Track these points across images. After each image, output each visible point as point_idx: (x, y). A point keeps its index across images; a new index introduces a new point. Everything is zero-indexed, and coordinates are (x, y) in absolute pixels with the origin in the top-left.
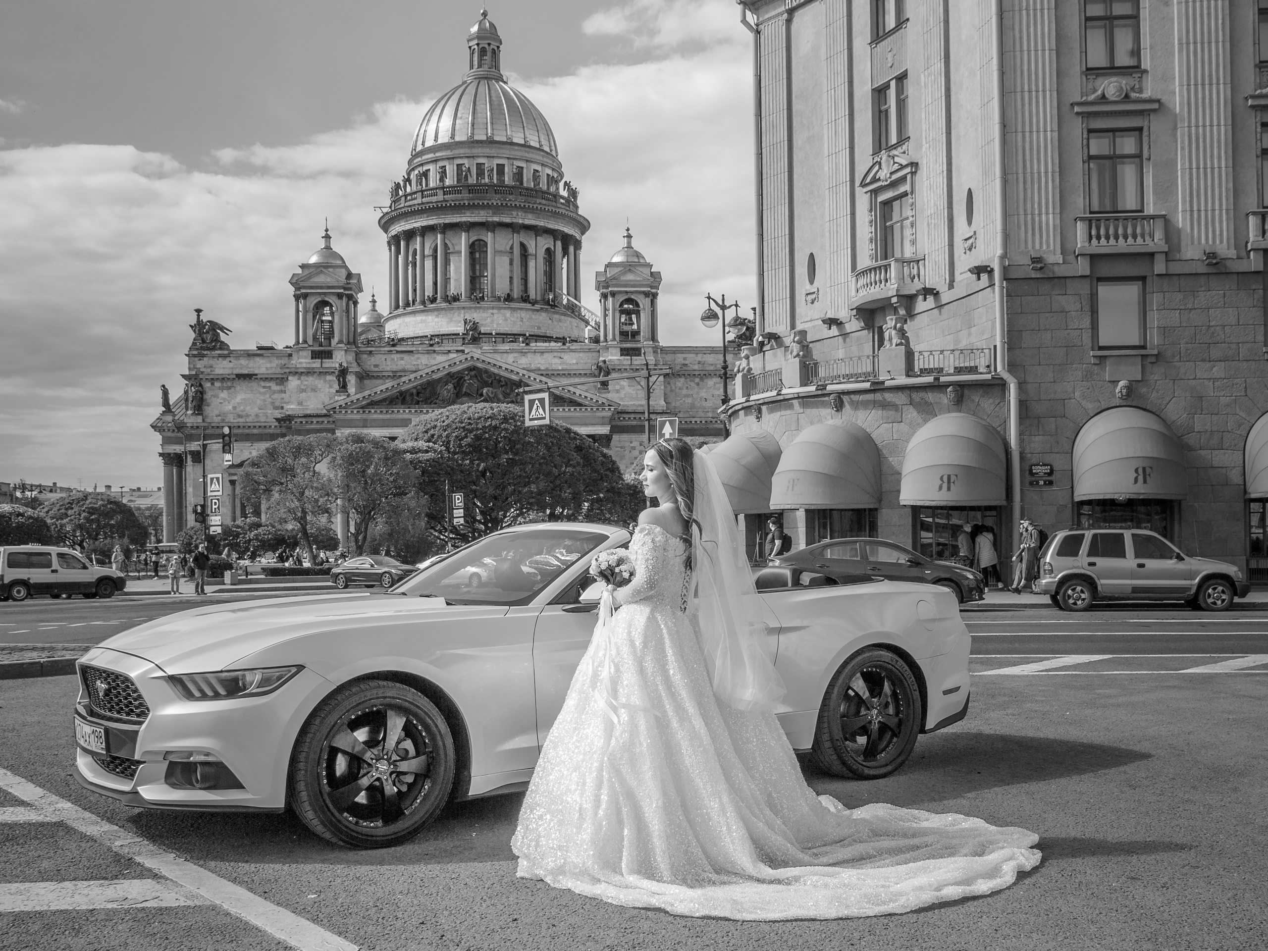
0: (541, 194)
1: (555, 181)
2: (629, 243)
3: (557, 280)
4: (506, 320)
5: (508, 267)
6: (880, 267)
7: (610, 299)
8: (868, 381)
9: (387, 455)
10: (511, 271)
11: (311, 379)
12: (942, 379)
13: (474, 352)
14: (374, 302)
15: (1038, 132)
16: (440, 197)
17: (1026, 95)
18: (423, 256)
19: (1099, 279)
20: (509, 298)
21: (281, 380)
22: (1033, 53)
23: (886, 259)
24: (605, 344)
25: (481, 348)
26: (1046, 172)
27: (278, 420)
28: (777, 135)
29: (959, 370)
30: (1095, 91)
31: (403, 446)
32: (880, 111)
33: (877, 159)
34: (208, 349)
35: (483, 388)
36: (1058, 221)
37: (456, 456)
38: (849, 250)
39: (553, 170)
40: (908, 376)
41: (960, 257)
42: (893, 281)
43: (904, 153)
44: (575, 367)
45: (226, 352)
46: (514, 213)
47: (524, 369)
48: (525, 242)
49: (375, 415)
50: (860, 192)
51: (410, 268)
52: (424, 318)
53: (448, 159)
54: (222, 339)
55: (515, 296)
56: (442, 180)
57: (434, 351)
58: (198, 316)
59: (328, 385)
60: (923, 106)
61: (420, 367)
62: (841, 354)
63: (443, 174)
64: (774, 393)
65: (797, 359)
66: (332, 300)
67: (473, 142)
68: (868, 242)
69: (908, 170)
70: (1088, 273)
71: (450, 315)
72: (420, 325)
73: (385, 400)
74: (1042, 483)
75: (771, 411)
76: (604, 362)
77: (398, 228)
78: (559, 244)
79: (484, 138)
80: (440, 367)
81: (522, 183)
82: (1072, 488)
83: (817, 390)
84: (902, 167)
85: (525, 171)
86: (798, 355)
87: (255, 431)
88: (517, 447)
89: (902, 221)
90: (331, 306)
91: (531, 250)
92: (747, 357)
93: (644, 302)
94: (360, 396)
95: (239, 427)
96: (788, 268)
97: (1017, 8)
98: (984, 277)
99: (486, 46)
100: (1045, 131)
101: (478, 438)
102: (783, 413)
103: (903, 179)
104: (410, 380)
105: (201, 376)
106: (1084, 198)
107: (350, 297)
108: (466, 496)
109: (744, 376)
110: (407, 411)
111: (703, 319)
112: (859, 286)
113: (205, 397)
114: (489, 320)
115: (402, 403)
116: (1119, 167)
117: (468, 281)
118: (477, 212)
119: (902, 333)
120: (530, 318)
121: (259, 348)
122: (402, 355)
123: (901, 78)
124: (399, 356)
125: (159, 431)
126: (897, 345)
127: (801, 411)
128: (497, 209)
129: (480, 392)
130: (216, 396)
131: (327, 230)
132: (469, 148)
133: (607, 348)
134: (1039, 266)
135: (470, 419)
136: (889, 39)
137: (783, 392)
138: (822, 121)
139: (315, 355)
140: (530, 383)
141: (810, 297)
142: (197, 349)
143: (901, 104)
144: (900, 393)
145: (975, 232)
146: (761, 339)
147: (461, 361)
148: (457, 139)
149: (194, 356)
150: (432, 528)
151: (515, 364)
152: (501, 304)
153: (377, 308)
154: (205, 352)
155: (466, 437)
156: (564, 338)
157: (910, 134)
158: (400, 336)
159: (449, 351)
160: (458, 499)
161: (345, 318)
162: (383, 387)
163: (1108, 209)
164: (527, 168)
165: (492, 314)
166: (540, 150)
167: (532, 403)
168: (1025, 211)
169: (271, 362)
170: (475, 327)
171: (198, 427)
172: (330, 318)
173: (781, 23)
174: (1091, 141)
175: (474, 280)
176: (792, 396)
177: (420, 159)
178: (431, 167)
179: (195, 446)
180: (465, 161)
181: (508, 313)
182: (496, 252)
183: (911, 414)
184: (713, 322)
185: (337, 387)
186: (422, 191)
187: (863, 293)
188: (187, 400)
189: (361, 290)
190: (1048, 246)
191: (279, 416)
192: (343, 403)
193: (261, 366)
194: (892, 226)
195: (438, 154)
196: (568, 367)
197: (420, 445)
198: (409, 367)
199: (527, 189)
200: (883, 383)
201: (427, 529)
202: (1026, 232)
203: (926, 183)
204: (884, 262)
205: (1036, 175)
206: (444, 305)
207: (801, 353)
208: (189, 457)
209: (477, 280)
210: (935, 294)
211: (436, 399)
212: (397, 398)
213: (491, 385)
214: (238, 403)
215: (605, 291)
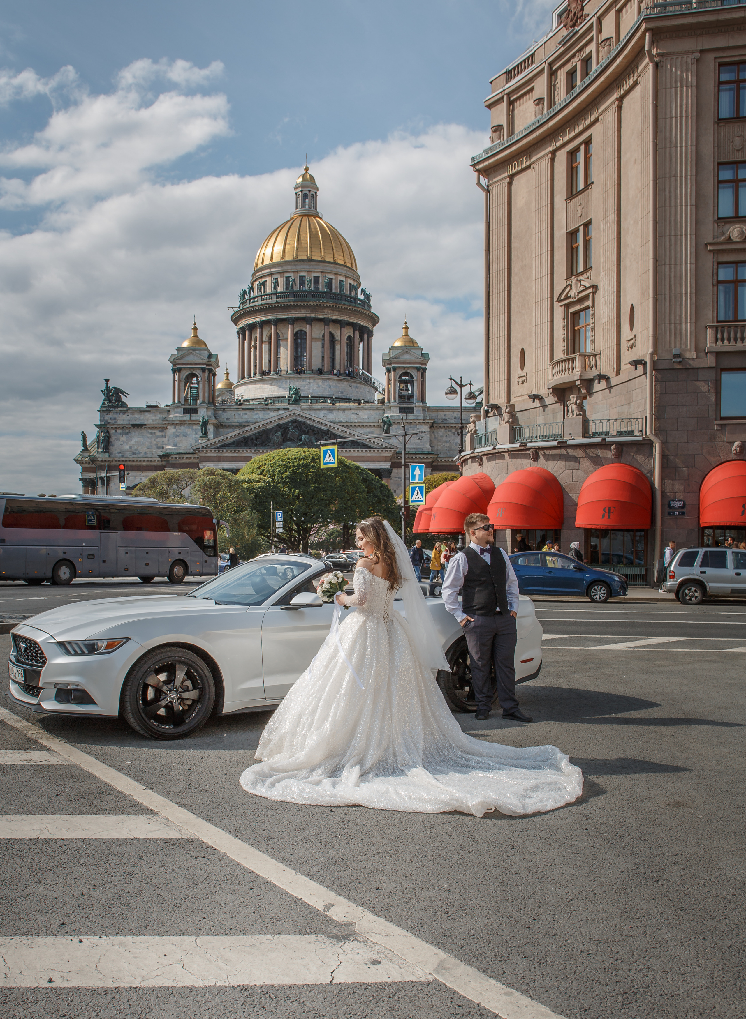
0: (344, 298)
1: (354, 288)
2: (406, 332)
3: (355, 359)
4: (319, 387)
5: (321, 349)
6: (569, 360)
7: (393, 373)
8: (556, 440)
9: (230, 484)
10: (323, 352)
11: (182, 428)
12: (608, 440)
13: (295, 409)
14: (227, 374)
15: (681, 264)
16: (274, 300)
17: (673, 238)
18: (261, 342)
19: (723, 370)
20: (320, 371)
21: (163, 429)
22: (679, 207)
23: (574, 353)
24: (388, 404)
25: (301, 407)
26: (686, 293)
27: (160, 456)
28: (500, 265)
29: (620, 434)
30: (723, 234)
31: (243, 478)
32: (572, 248)
33: (569, 282)
34: (113, 407)
35: (302, 435)
36: (693, 328)
37: (279, 485)
38: (549, 346)
39: (354, 280)
40: (584, 437)
41: (624, 353)
42: (578, 369)
43: (588, 278)
44: (367, 421)
45: (125, 409)
46: (326, 311)
47: (331, 422)
48: (333, 332)
49: (227, 453)
50: (557, 305)
51: (252, 350)
52: (262, 385)
53: (280, 273)
54: (123, 400)
55: (326, 370)
56: (275, 288)
57: (268, 409)
58: (107, 384)
59: (194, 433)
60: (602, 245)
61: (258, 420)
62: (540, 420)
63: (276, 283)
64: (491, 448)
65: (508, 424)
66: (198, 373)
67: (297, 261)
68: (561, 341)
69: (590, 290)
70: (714, 365)
71: (279, 384)
72: (259, 391)
73: (233, 443)
74: (677, 513)
75: (489, 460)
76: (388, 417)
77: (244, 323)
78: (357, 333)
79: (305, 258)
80: (272, 420)
81: (331, 289)
82: (699, 517)
83: (520, 446)
84: (586, 288)
85: (334, 281)
86: (508, 422)
87: (144, 464)
88: (322, 478)
89: (586, 326)
90: (197, 377)
91: (337, 337)
92: (474, 422)
93: (416, 375)
94: (216, 440)
95: (133, 461)
96: (506, 358)
97: (668, 175)
98: (640, 368)
99: (308, 192)
100: (686, 264)
101: (294, 472)
102: (497, 461)
103: (587, 297)
104: (251, 429)
105: (108, 426)
106: (713, 311)
107: (210, 371)
108: (285, 513)
109: (472, 436)
110: (249, 450)
111: (446, 394)
112: (554, 372)
113: (111, 440)
114: (307, 387)
115: (245, 446)
116: (739, 288)
117: (293, 360)
118: (299, 310)
119: (581, 407)
120: (336, 386)
121: (148, 406)
122: (246, 412)
123: (587, 225)
124: (243, 412)
125: (80, 463)
126: (577, 415)
127: (510, 460)
128: (313, 309)
129: (299, 438)
130: (119, 440)
131: (195, 324)
132: (294, 265)
133: (390, 408)
134: (679, 360)
135: (289, 459)
136: (579, 197)
137: (497, 447)
138: (532, 255)
139: (186, 411)
140: (335, 432)
141: (521, 379)
142: (106, 407)
143: (587, 243)
144: (578, 450)
145: (635, 336)
146: (486, 408)
147: (286, 416)
148: (286, 259)
149: (104, 411)
150: (262, 534)
151: (325, 419)
152: (315, 376)
153: (229, 378)
154: (111, 409)
155: (286, 471)
156: (360, 400)
157: (592, 265)
158: (245, 398)
159: (279, 409)
160: (279, 515)
161: (207, 386)
162: (232, 434)
163: (731, 319)
164: (335, 279)
165: (309, 383)
166: (345, 266)
167: (326, 452)
168: (670, 321)
169: (155, 416)
170: (297, 392)
171: (105, 461)
172: (196, 386)
173: (504, 185)
174: (719, 270)
175: (297, 359)
176: (504, 450)
177: (260, 273)
178: (268, 279)
179: (103, 474)
180: (292, 275)
181: (320, 382)
182: (312, 339)
183: (586, 464)
184: (453, 396)
185: (200, 434)
186: (261, 296)
187: (556, 377)
188: (98, 442)
189: (218, 366)
190: (686, 346)
191: (161, 454)
192: (204, 445)
193: (149, 419)
194: (579, 330)
195: (272, 270)
196: (362, 421)
197: (254, 477)
198: (250, 420)
199: (335, 294)
200: (566, 442)
201: (257, 535)
202: (670, 336)
203: (602, 300)
204: (572, 356)
205: (679, 295)
206: (275, 376)
207: (511, 420)
208: (99, 481)
209: (299, 359)
210: (607, 379)
211: (269, 443)
212: (242, 442)
213: (307, 433)
214: (133, 444)
215: (389, 366)
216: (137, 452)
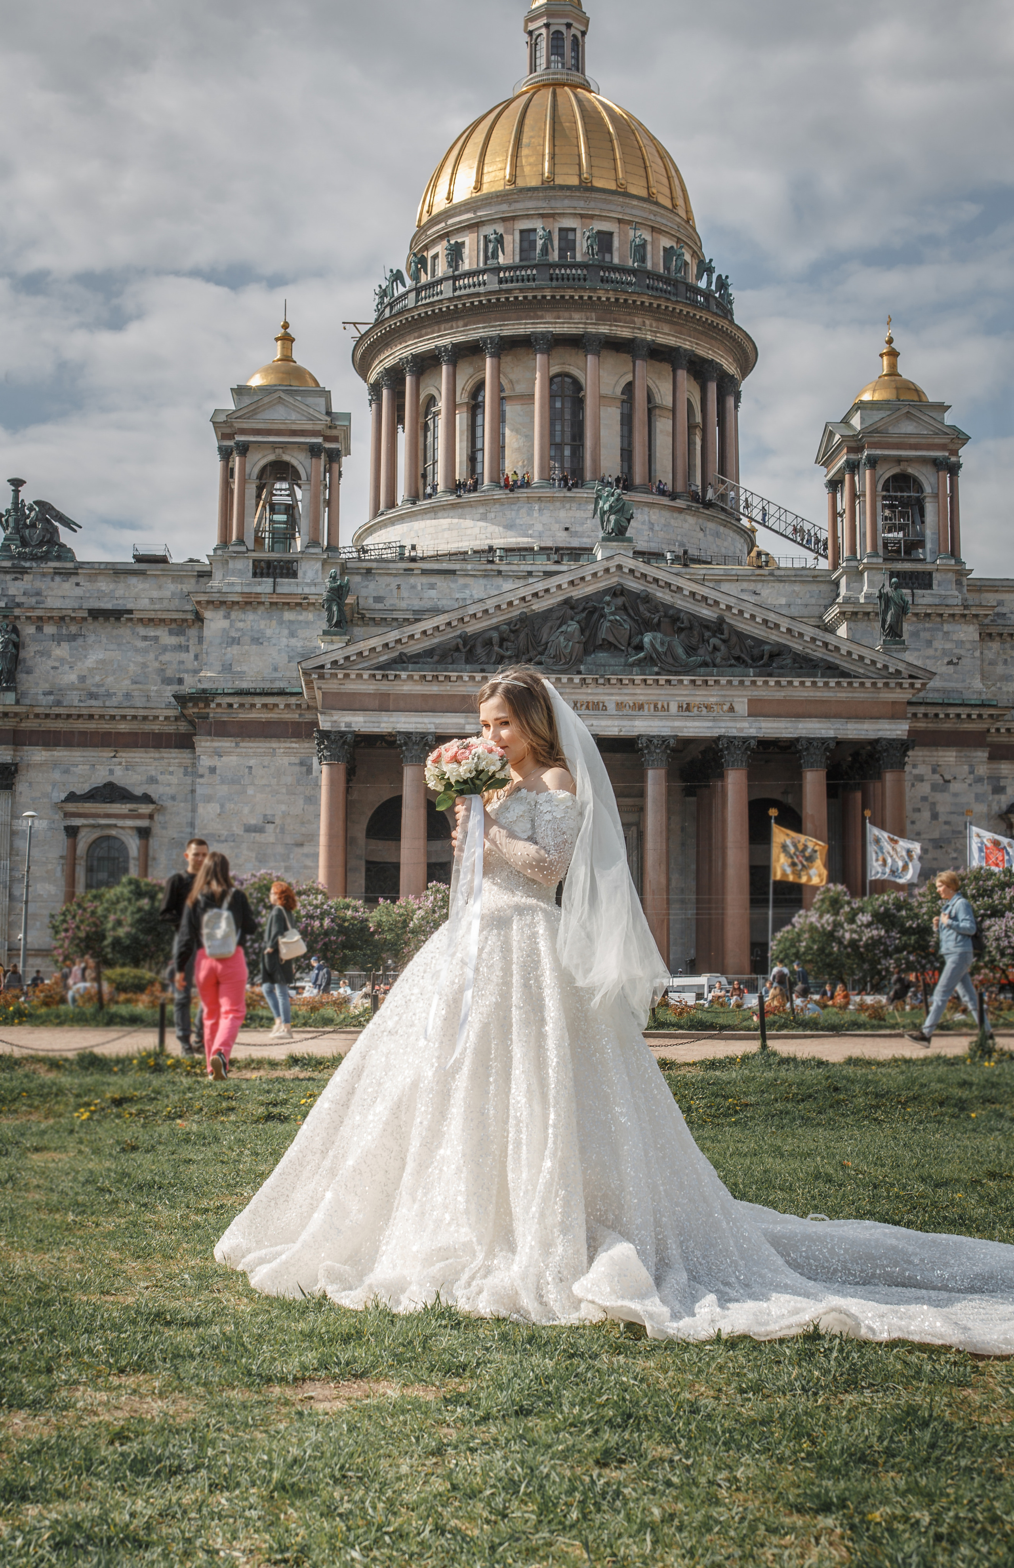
2: (893, 366)
3: (711, 457)
5: (618, 428)
10: (625, 436)
11: (251, 615)
34: (35, 558)
35: (642, 633)
45: (69, 566)
46: (639, 320)
49: (409, 684)
52: (455, 521)
54: (62, 540)
56: (495, 256)
63: (498, 241)
66: (297, 458)
67: (554, 188)
71: (510, 514)
77: (398, 353)
79: (575, 181)
81: (646, 268)
85: (649, 246)
87: (125, 726)
91: (661, 397)
99: (562, 30)
105: (17, 613)
107: (330, 457)
113: (23, 654)
115: (467, 661)
118: (566, 314)
121: (139, 559)
124: (426, 582)
128: (607, 312)
130: (45, 654)
131: (285, 326)
132: (545, 198)
139: (262, 569)
148: (520, 183)
154: (26, 565)
169: (162, 586)
178: (468, 239)
180: (538, 224)
182: (600, 397)
185: (323, 628)
186: (455, 278)
191: (177, 695)
193: (141, 595)
195: (482, 213)
199: (660, 276)
211: (541, 654)
212: (457, 649)
213: (655, 627)
214: (91, 670)
215: (853, 456)
216: (102, 690)
